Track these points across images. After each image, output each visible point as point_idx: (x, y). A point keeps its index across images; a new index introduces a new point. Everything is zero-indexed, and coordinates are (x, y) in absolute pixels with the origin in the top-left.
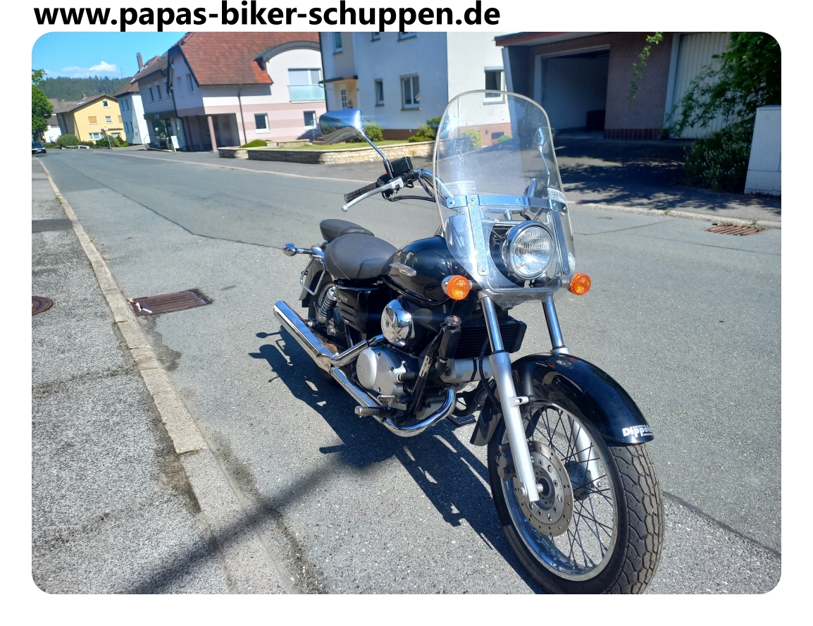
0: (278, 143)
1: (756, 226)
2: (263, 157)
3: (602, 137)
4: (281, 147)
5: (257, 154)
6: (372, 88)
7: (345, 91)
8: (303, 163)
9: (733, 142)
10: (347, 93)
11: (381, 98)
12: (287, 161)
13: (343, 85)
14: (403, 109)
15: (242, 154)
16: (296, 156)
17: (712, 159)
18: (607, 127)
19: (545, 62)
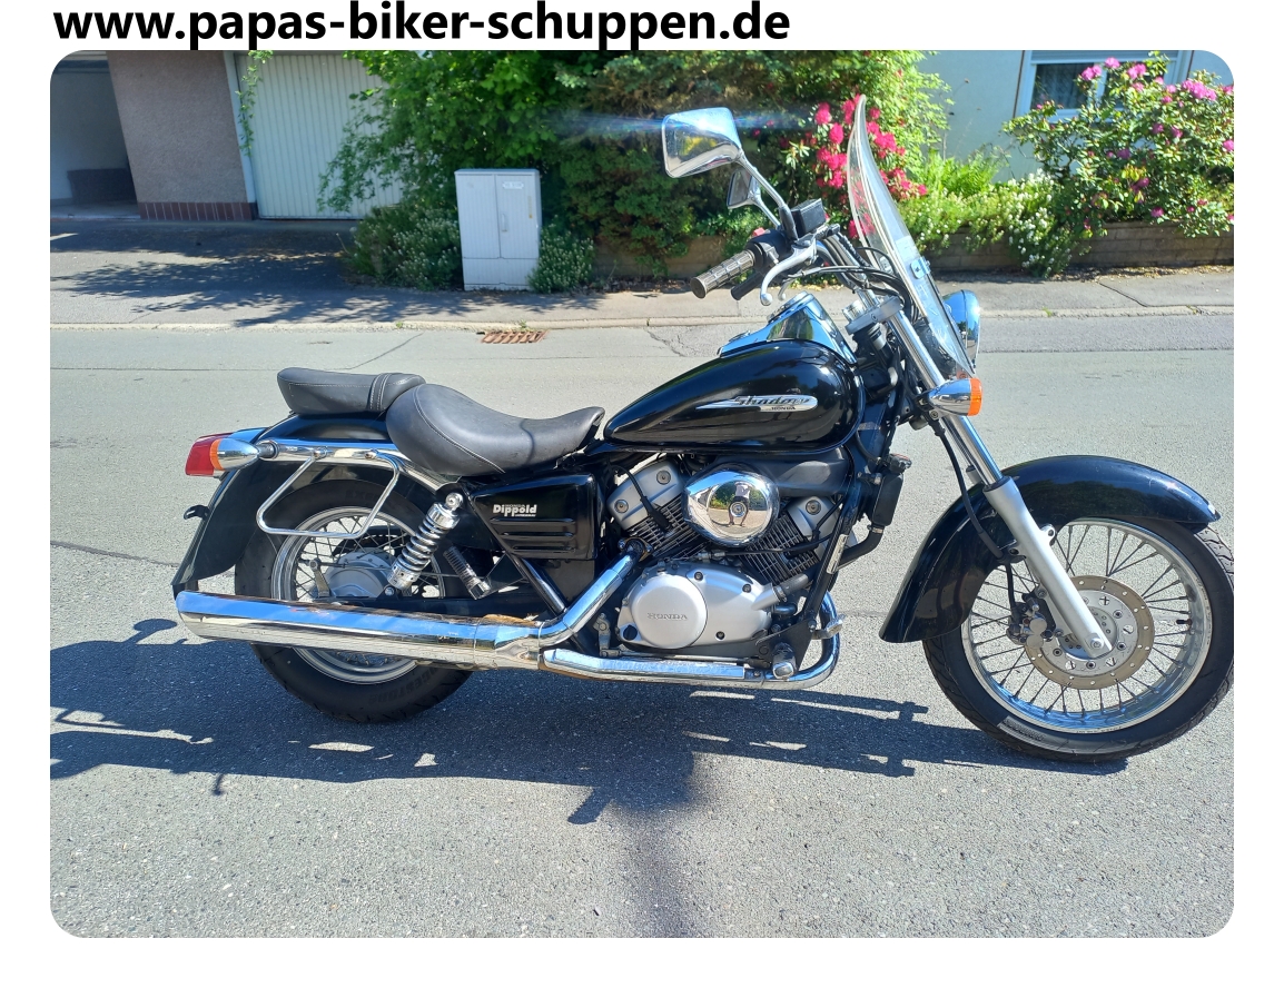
1: (528, 329)
3: (139, 217)
9: (429, 220)
18: (141, 198)
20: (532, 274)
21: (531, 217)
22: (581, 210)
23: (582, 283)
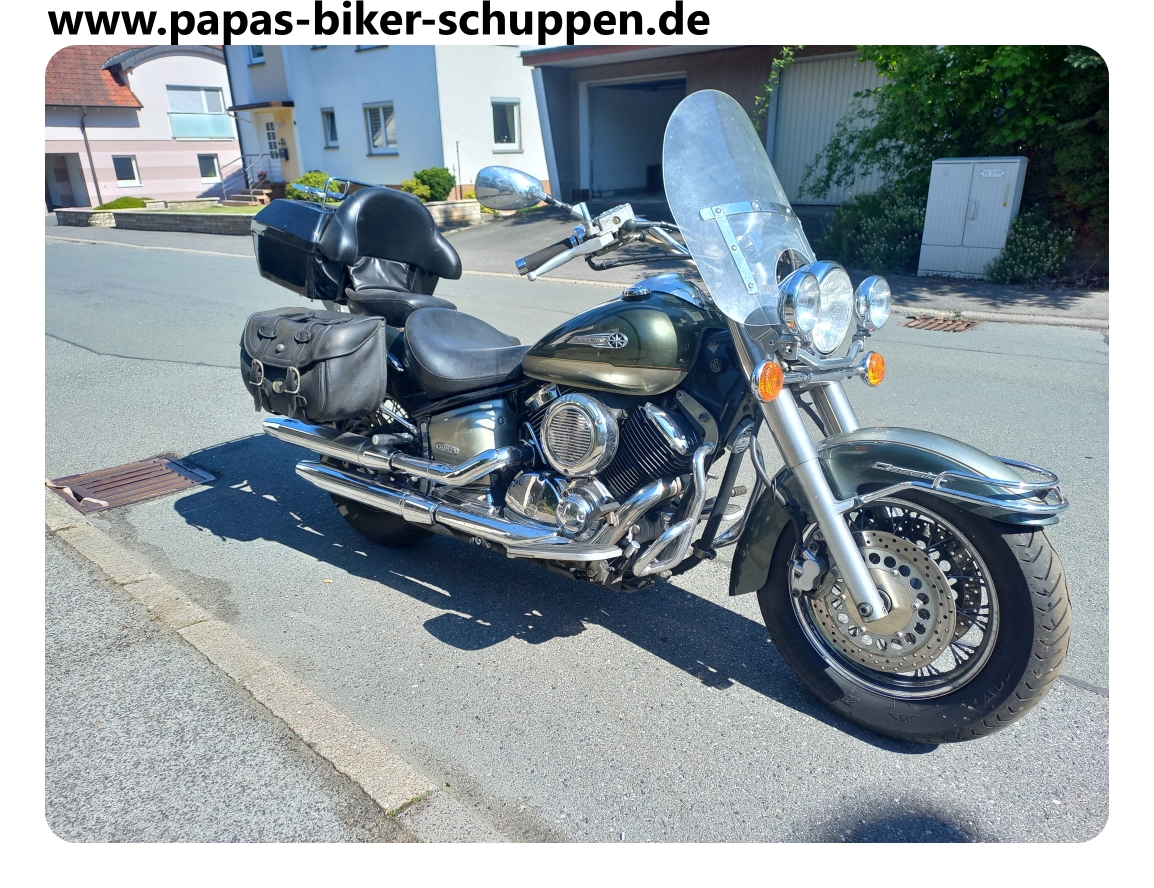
0: (166, 203)
1: (962, 318)
2: (144, 224)
4: (172, 209)
5: (134, 220)
6: (318, 121)
7: (272, 124)
8: (220, 233)
9: (899, 207)
10: (276, 126)
11: (333, 135)
12: (190, 231)
13: (268, 115)
14: (370, 155)
15: (105, 220)
16: (206, 223)
17: (873, 230)
19: (593, 92)
20: (992, 263)
21: (1005, 205)
22: (1069, 199)
23: (1051, 275)
